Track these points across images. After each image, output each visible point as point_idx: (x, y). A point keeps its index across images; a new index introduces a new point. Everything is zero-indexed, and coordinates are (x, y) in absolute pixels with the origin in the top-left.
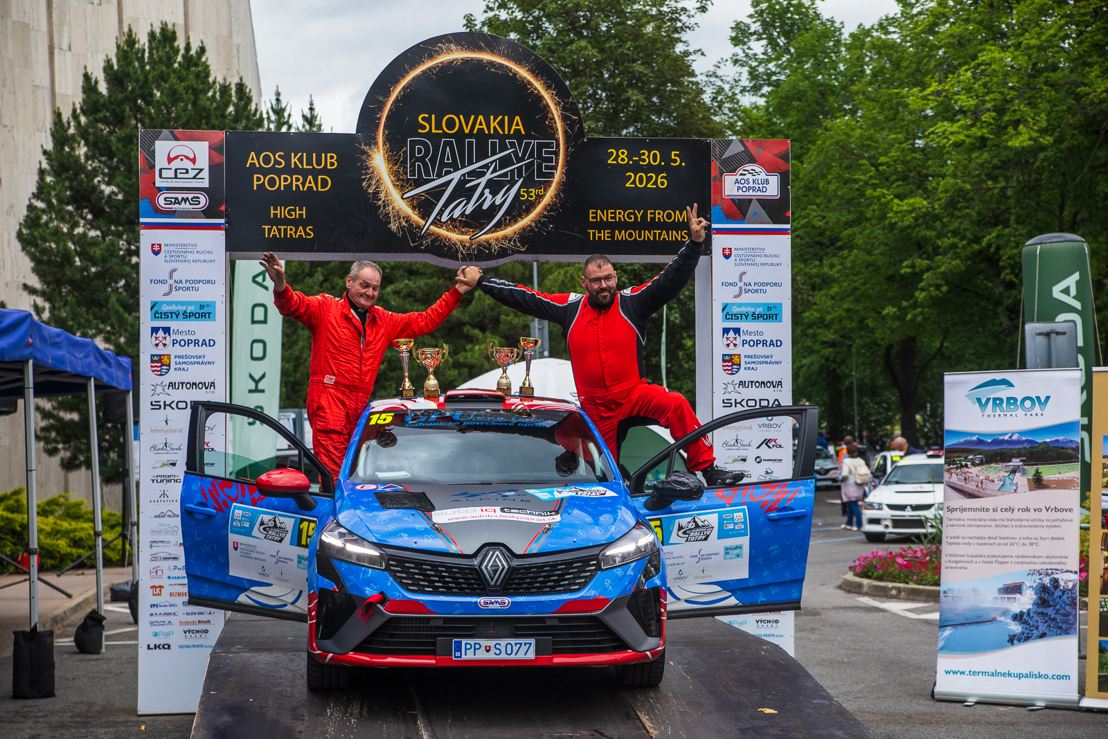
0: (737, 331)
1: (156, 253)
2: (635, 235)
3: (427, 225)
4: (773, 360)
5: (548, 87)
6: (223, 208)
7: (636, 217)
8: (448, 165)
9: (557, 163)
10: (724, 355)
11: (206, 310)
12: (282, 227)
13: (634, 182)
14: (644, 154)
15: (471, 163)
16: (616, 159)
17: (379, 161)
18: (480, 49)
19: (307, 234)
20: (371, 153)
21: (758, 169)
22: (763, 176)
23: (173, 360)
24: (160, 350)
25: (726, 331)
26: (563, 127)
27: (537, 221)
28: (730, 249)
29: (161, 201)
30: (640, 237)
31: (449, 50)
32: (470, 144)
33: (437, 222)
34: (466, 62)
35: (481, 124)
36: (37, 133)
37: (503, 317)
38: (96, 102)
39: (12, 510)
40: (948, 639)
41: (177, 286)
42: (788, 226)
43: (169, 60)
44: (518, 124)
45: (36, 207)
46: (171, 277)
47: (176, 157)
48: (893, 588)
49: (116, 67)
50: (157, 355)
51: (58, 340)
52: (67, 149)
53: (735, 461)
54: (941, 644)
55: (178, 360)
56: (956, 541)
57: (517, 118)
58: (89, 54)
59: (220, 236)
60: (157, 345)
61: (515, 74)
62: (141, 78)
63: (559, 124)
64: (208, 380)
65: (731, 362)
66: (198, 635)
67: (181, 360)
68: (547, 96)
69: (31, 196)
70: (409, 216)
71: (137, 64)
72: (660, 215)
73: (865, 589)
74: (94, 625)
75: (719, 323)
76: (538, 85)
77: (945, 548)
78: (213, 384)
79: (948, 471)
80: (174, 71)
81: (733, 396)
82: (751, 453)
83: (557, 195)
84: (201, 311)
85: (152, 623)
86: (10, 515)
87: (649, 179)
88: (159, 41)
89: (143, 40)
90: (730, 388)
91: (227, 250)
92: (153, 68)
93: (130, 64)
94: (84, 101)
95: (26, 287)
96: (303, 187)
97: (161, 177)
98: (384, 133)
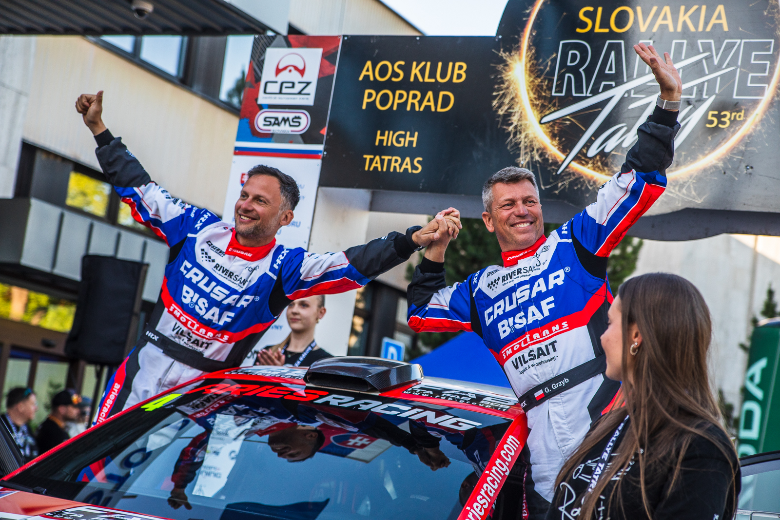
3: (568, 162)
6: (324, 132)
8: (609, 77)
12: (386, 158)
15: (641, 74)
17: (518, 72)
19: (414, 167)
20: (509, 61)
27: (728, 160)
29: (260, 122)
33: (581, 158)
35: (665, 18)
44: (720, 17)
47: (285, 68)
57: (721, 8)
70: (545, 148)
83: (764, 122)
96: (420, 107)
97: (265, 92)
98: (531, 34)
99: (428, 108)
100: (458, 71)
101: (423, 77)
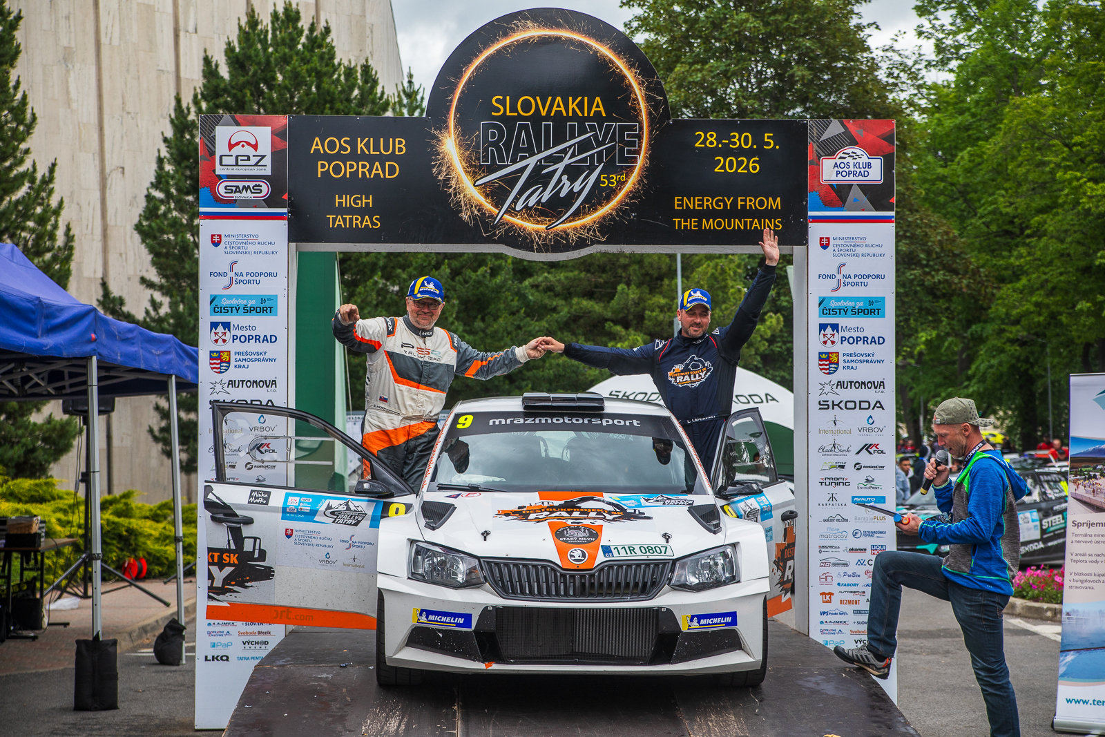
0: (835, 327)
1: (216, 244)
2: (725, 223)
3: (501, 215)
4: (875, 358)
5: (631, 66)
6: (286, 197)
7: (725, 205)
8: (523, 150)
9: (640, 147)
10: (820, 353)
11: (267, 304)
12: (348, 217)
13: (723, 167)
14: (734, 137)
15: (547, 148)
16: (704, 142)
17: (450, 146)
18: (559, 26)
19: (373, 223)
20: (441, 138)
21: (859, 152)
22: (865, 159)
23: (233, 357)
24: (220, 347)
25: (823, 327)
26: (647, 108)
27: (618, 210)
28: (828, 239)
29: (221, 190)
30: (729, 226)
31: (526, 28)
32: (547, 127)
33: (511, 211)
34: (544, 41)
35: (559, 106)
36: (161, 120)
37: (647, 313)
38: (217, 87)
39: (119, 514)
40: (1070, 665)
41: (238, 279)
42: (893, 214)
43: (293, 42)
44: (598, 106)
45: (154, 197)
46: (231, 270)
47: (238, 144)
48: (1049, 609)
49: (237, 50)
50: (217, 352)
51: (130, 335)
52: (188, 137)
53: (832, 467)
54: (1062, 670)
55: (238, 357)
56: (1082, 558)
57: (598, 99)
58: (216, 36)
59: (281, 227)
60: (216, 341)
61: (596, 52)
62: (263, 60)
63: (643, 105)
64: (269, 378)
65: (828, 361)
66: (258, 646)
67: (241, 357)
68: (630, 76)
69: (149, 185)
70: (481, 205)
71: (259, 46)
72: (752, 203)
73: (1018, 610)
74: (173, 635)
75: (815, 319)
76: (621, 64)
77: (1070, 566)
78: (274, 382)
79: (1075, 482)
80: (298, 53)
81: (831, 398)
82: (851, 459)
83: (640, 182)
84: (262, 306)
85: (210, 634)
86: (116, 519)
87: (740, 164)
88: (283, 22)
89: (266, 21)
90: (827, 388)
91: (290, 240)
92: (276, 51)
93: (250, 47)
94: (204, 86)
95: (143, 280)
96: (370, 175)
97: (221, 164)
98: (455, 116)
99: (377, 175)
100: (399, 145)
101: (369, 151)
